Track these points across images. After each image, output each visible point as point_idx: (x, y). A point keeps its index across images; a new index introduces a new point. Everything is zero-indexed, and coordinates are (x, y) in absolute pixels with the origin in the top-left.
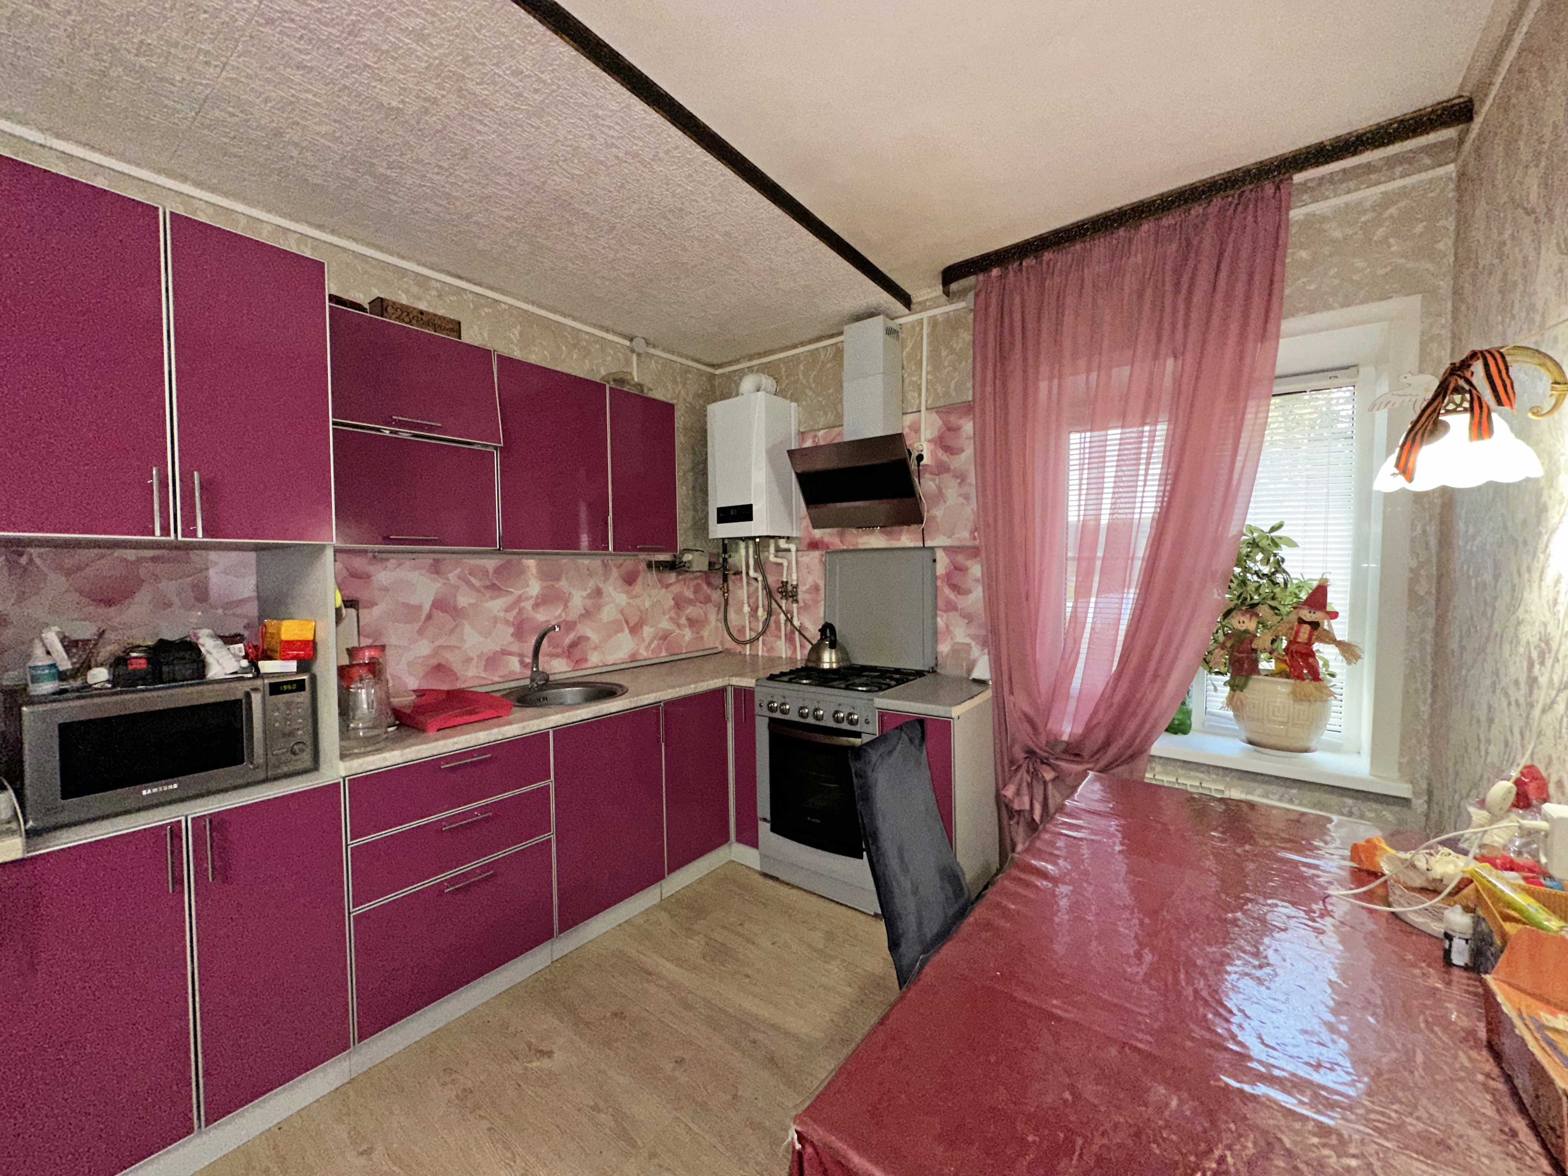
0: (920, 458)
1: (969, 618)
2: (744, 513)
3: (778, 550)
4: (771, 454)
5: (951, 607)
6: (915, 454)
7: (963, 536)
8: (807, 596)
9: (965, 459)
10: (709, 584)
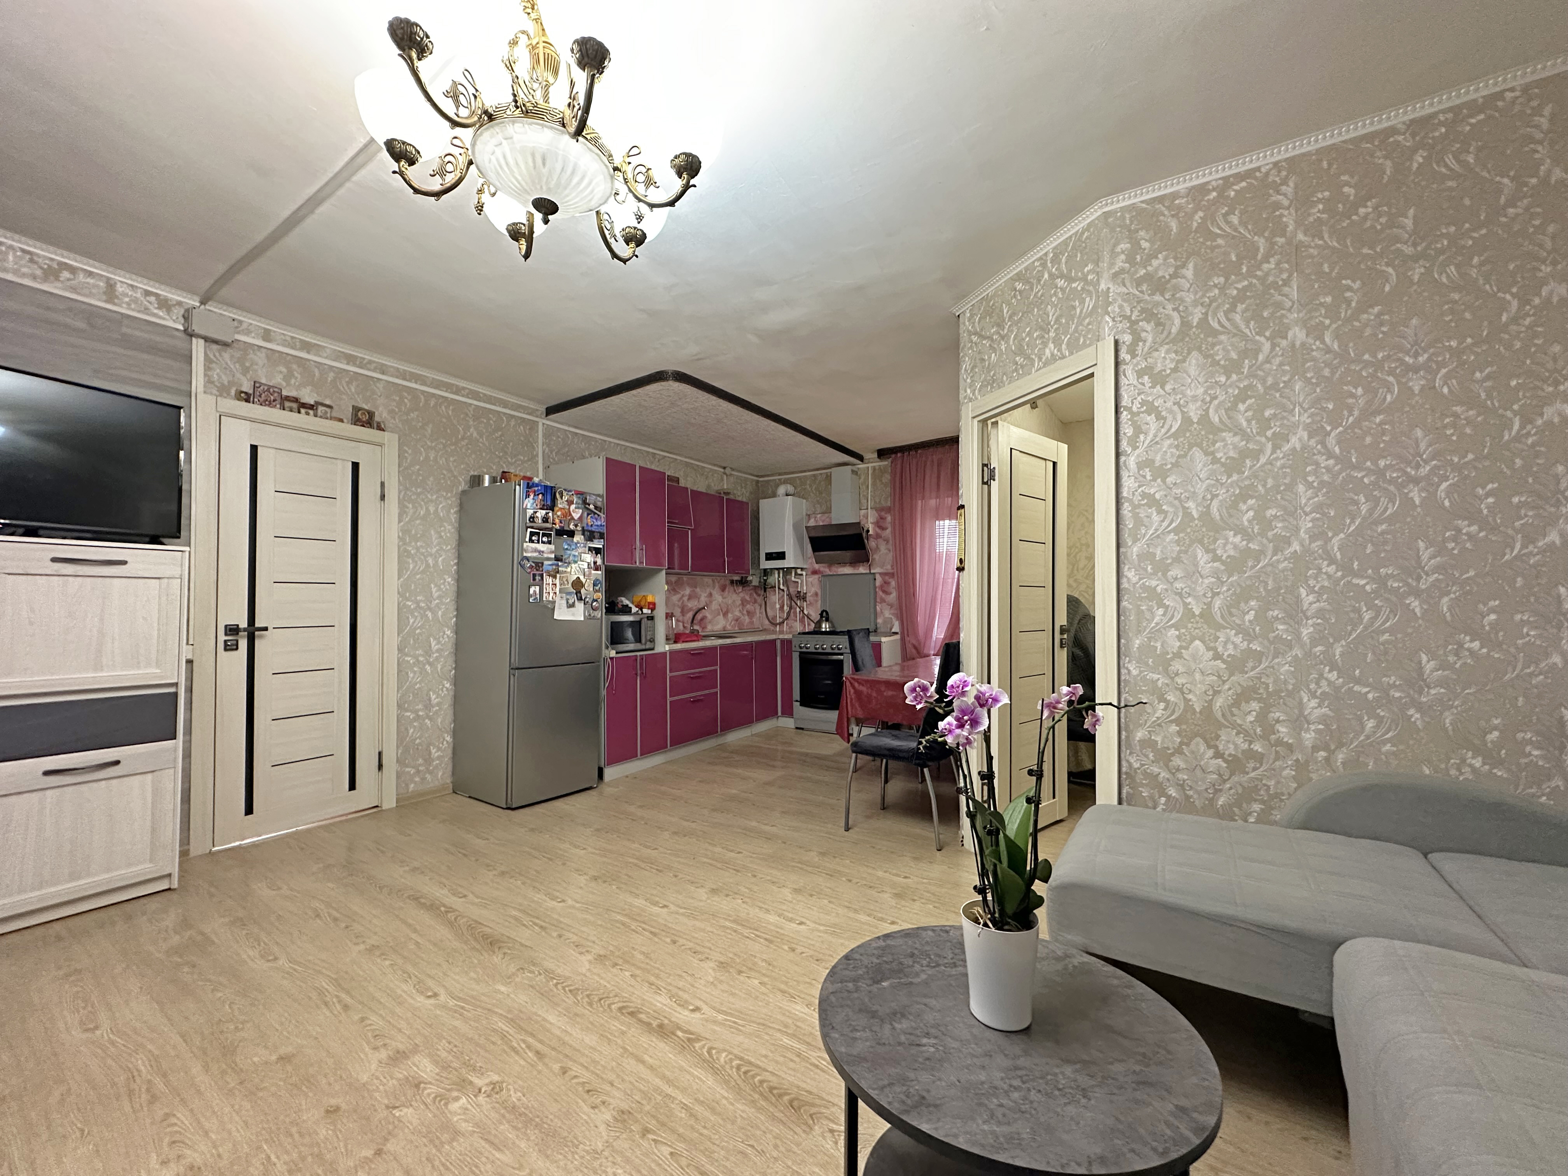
0: (868, 531)
1: (891, 606)
2: (781, 556)
3: (796, 574)
4: (796, 527)
5: (883, 601)
6: (865, 529)
7: (888, 568)
8: (811, 599)
9: (888, 532)
10: (756, 593)
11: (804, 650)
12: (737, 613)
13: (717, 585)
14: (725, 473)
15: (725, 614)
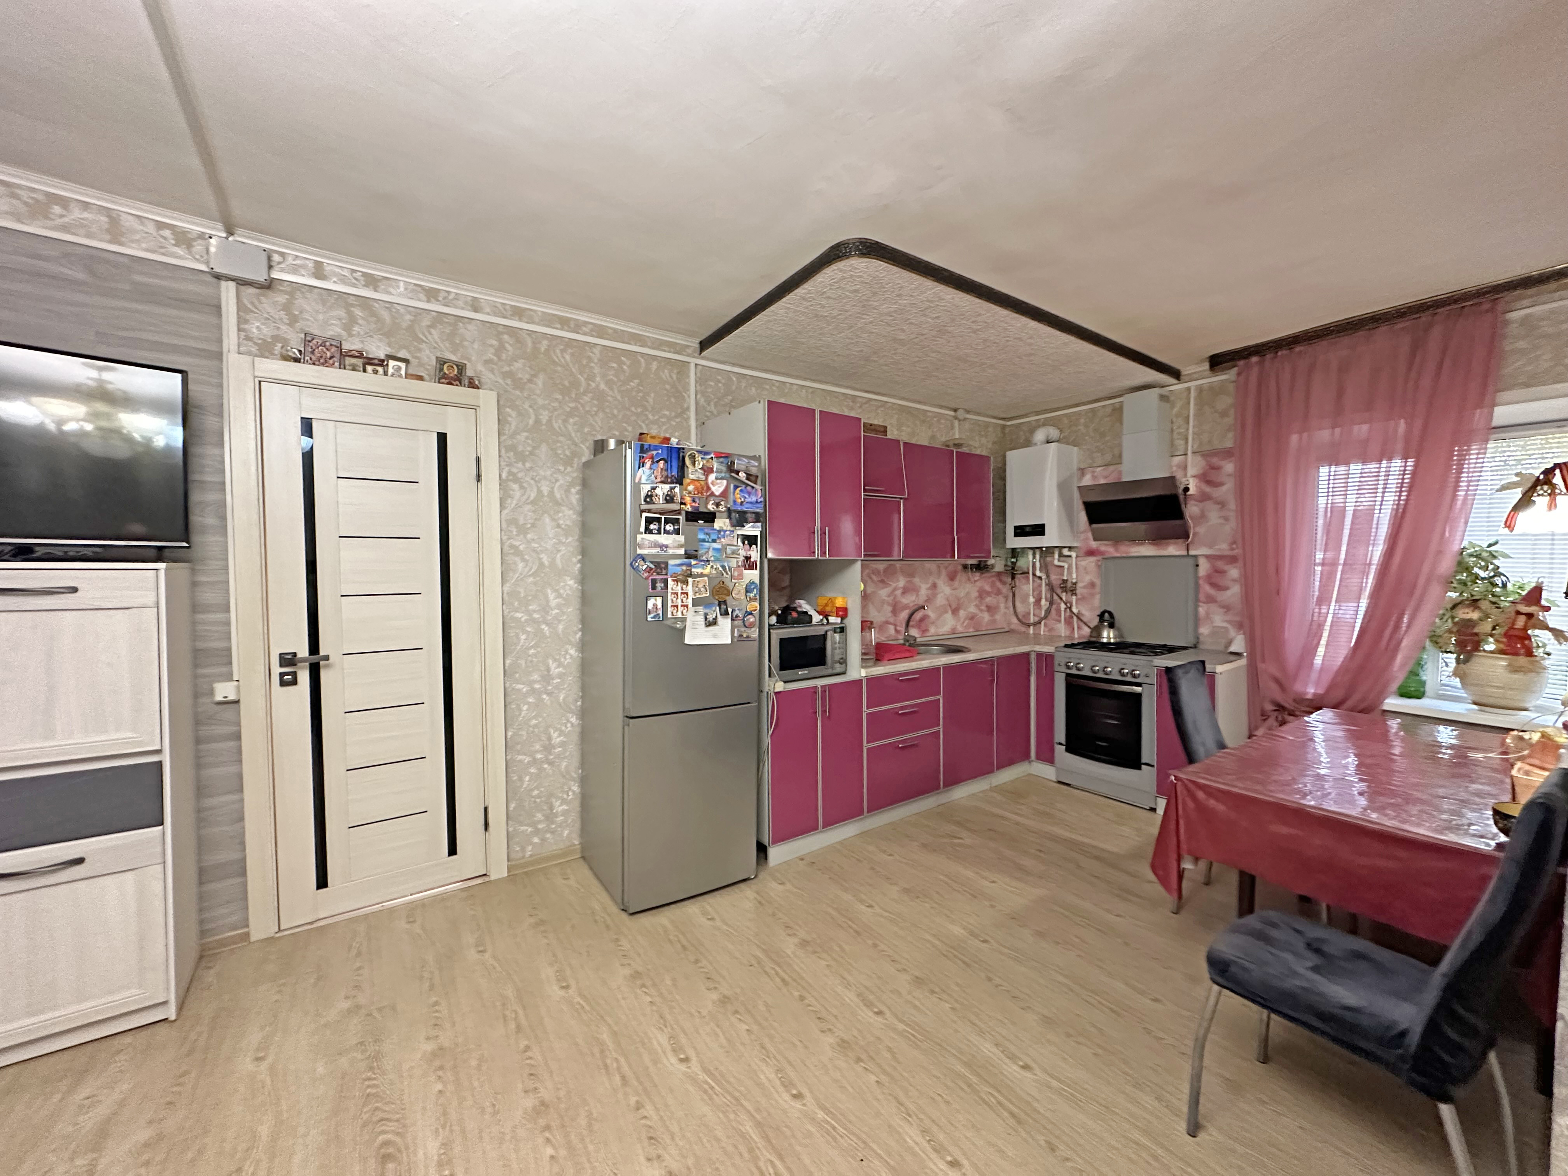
0: (1186, 489)
1: (1227, 608)
2: (1039, 530)
3: (1061, 555)
4: (1063, 487)
5: (1211, 600)
6: (1182, 487)
7: (1223, 547)
8: (1084, 591)
9: (1227, 490)
10: (1000, 580)
11: (1074, 671)
12: (972, 609)
13: (944, 572)
14: (956, 418)
15: (955, 611)
